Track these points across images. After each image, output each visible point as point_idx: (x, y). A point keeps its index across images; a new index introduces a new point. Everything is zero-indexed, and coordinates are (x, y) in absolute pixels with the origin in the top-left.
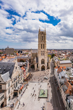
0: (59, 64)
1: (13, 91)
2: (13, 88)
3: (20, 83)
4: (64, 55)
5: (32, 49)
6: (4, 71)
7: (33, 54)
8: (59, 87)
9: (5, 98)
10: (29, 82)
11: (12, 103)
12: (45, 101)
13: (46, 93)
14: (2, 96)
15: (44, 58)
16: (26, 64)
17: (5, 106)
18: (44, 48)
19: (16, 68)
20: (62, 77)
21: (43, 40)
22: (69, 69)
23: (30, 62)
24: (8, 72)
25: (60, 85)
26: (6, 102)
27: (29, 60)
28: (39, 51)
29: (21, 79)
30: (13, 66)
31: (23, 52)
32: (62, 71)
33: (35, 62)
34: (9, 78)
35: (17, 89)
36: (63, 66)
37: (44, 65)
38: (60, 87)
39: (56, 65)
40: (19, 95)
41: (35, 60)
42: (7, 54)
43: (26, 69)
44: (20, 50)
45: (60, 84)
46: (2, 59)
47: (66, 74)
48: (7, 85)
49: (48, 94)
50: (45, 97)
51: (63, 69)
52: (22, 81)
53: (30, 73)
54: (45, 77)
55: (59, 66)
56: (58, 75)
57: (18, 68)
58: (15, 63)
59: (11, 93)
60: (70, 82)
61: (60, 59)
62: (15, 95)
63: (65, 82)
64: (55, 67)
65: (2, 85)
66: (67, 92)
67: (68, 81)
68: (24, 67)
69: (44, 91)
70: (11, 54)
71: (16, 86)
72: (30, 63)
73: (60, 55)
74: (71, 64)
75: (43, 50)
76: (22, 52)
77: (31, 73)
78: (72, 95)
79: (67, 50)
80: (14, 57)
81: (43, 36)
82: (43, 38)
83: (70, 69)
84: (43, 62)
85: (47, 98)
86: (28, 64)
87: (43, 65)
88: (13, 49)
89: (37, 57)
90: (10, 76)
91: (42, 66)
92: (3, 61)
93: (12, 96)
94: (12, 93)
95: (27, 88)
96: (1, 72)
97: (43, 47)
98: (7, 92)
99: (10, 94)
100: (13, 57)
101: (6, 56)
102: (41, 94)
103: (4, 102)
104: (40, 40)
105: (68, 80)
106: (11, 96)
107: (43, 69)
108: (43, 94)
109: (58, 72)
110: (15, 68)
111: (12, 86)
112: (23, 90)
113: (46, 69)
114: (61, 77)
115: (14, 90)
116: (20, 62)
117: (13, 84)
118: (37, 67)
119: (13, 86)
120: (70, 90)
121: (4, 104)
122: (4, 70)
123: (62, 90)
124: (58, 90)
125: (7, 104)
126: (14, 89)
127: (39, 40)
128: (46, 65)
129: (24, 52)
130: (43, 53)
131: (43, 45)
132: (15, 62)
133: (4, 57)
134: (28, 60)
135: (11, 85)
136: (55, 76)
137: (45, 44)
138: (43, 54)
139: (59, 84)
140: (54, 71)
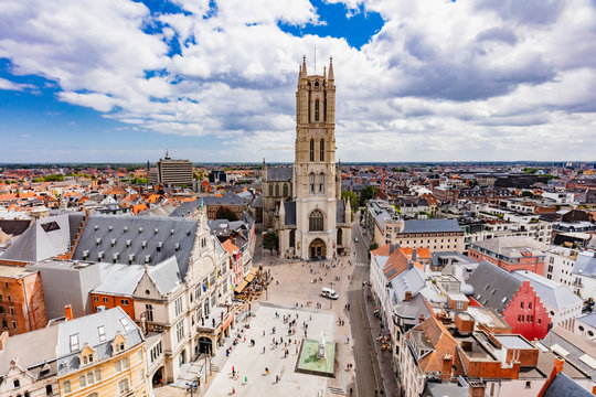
0: (394, 235)
1: (194, 333)
2: (195, 320)
3: (221, 306)
4: (423, 191)
5: (269, 165)
6: (159, 254)
7: (271, 187)
8: (390, 339)
9: (167, 356)
10: (255, 304)
11: (191, 377)
12: (324, 387)
13: (329, 354)
14: (155, 345)
15: (321, 207)
16: (243, 227)
17: (169, 383)
18: (322, 159)
19: (204, 243)
20: (408, 295)
21: (317, 118)
22: (446, 261)
23: (259, 219)
24: (174, 259)
25: (398, 329)
26: (171, 369)
27: (253, 210)
28: (299, 172)
29: (225, 290)
30: (191, 235)
31: (228, 178)
32: (411, 267)
33: (283, 223)
34: (177, 283)
35: (208, 325)
36: (419, 244)
37: (324, 238)
38: (394, 337)
39: (380, 239)
40: (218, 351)
41: (282, 211)
42: (167, 186)
43: (242, 250)
44: (216, 169)
45: (398, 324)
46: (148, 205)
47: (429, 283)
48: (172, 307)
49: (336, 362)
50: (322, 370)
51: (414, 259)
52: (228, 297)
53: (261, 268)
54: (325, 289)
55: (397, 246)
56: (390, 285)
57: (210, 245)
58: (197, 225)
59: (187, 339)
60: (447, 321)
61: (403, 210)
62: (204, 347)
63: (422, 320)
64: (374, 247)
65: (153, 306)
66: (430, 362)
67: (438, 318)
68: (233, 242)
69: (321, 347)
70: (181, 185)
71: (204, 316)
72: (259, 225)
73: (406, 190)
74: (461, 240)
75: (317, 167)
76: (223, 178)
77: (266, 269)
78: (453, 382)
79: (443, 165)
80: (194, 198)
81: (321, 99)
82: (317, 107)
83: (454, 261)
84: (317, 223)
85: (331, 376)
86: (252, 231)
87: (317, 234)
88: (188, 165)
89: (291, 198)
90: (182, 275)
91: (311, 238)
92: (152, 216)
93: (190, 352)
94: (192, 338)
95: (247, 327)
96: (147, 257)
97: (317, 155)
98: (173, 332)
99: (183, 340)
100: (188, 199)
101: (161, 192)
102: (305, 355)
103: (162, 367)
104: (305, 119)
105: (437, 311)
106: (187, 348)
107: (317, 251)
108: (317, 358)
109: (390, 273)
110: (198, 242)
111: (189, 312)
112: (232, 334)
113: (329, 255)
114: (402, 297)
115: (199, 330)
116: (218, 218)
117: (192, 305)
118: (292, 243)
119: (194, 314)
120: (447, 357)
121: (165, 376)
122: (159, 249)
123: (405, 351)
124: (384, 350)
125: (175, 377)
126: (199, 324)
127: (298, 122)
128: (329, 236)
129: (235, 177)
130: (318, 180)
131: (317, 145)
132: (196, 218)
133: (153, 197)
134: (251, 213)
135: (185, 309)
136: (375, 288)
137: (331, 140)
138: (317, 187)
139: (391, 323)
140: (369, 268)
